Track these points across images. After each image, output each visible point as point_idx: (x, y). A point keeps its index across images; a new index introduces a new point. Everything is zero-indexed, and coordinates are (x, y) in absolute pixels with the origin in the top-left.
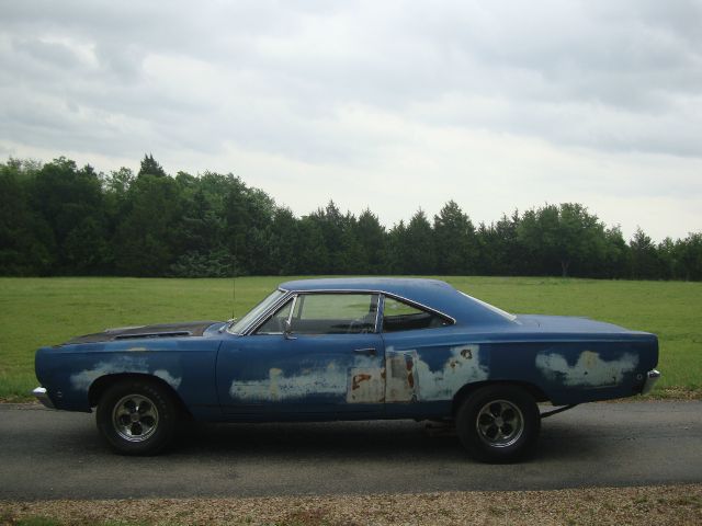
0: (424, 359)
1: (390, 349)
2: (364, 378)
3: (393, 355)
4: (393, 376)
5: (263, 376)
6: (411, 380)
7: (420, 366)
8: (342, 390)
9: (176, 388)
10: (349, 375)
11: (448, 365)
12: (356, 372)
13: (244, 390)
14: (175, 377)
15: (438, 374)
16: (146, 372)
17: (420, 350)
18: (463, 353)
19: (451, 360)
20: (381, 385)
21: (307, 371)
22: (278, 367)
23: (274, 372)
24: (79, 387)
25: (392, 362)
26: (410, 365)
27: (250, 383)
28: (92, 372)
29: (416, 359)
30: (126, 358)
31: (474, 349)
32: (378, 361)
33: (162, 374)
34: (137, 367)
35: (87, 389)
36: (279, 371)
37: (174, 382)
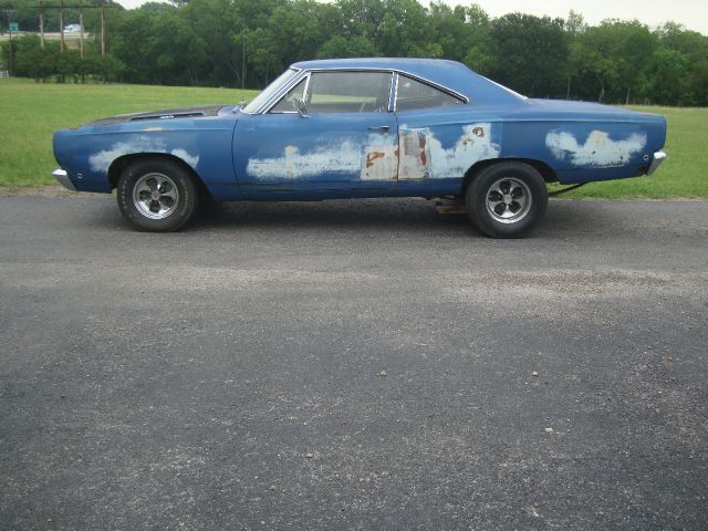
0: (436, 137)
1: (403, 127)
2: (377, 155)
3: (406, 133)
4: (406, 153)
5: (279, 155)
6: (424, 158)
7: (433, 144)
8: (354, 168)
9: (194, 167)
10: (363, 152)
11: (460, 143)
12: (370, 150)
13: (260, 168)
14: (193, 155)
15: (450, 152)
16: (164, 151)
17: (433, 128)
18: (475, 131)
19: (464, 138)
20: (394, 162)
21: (320, 149)
22: (293, 145)
23: (290, 150)
24: (98, 168)
25: (406, 140)
26: (423, 142)
27: (266, 161)
28: (110, 153)
29: (429, 137)
30: (143, 137)
31: (487, 127)
32: (392, 138)
33: (180, 153)
34: (155, 147)
35: (107, 169)
36: (295, 149)
37: (193, 161)
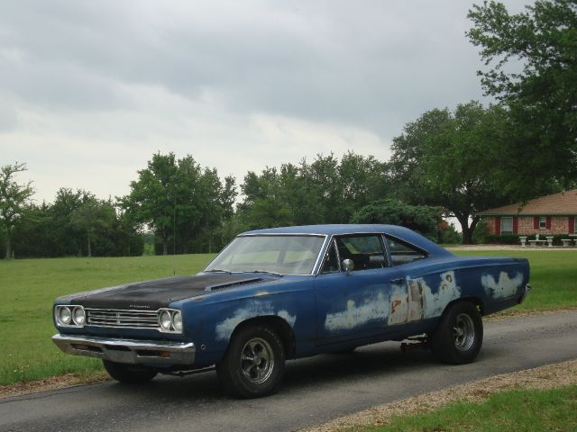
0: (427, 284)
1: (408, 278)
2: (398, 303)
3: (411, 282)
4: (413, 300)
5: (343, 309)
6: (422, 301)
7: (427, 290)
8: (384, 315)
9: (292, 325)
10: (390, 301)
11: (441, 288)
12: (393, 299)
13: (335, 321)
14: (292, 316)
15: (436, 295)
16: (272, 314)
17: (425, 278)
18: (447, 277)
19: (442, 283)
20: (406, 309)
21: (367, 301)
22: (352, 299)
23: (351, 303)
24: (222, 336)
25: (411, 288)
26: (421, 290)
27: (337, 315)
28: (233, 319)
29: (423, 284)
30: (257, 302)
31: (452, 274)
32: (403, 288)
33: (283, 314)
34: (266, 310)
35: (229, 337)
37: (291, 320)
